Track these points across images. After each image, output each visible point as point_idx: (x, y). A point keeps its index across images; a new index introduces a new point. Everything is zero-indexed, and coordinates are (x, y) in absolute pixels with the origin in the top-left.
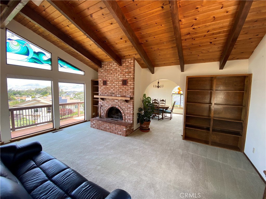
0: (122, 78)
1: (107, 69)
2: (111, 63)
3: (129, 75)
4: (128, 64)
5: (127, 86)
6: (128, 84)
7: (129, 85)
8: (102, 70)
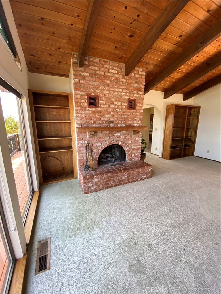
0: (127, 96)
1: (98, 72)
2: (108, 64)
3: (139, 94)
4: (138, 76)
5: (135, 111)
6: (137, 108)
7: (138, 110)
8: (84, 72)
